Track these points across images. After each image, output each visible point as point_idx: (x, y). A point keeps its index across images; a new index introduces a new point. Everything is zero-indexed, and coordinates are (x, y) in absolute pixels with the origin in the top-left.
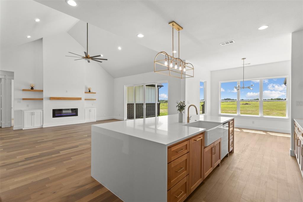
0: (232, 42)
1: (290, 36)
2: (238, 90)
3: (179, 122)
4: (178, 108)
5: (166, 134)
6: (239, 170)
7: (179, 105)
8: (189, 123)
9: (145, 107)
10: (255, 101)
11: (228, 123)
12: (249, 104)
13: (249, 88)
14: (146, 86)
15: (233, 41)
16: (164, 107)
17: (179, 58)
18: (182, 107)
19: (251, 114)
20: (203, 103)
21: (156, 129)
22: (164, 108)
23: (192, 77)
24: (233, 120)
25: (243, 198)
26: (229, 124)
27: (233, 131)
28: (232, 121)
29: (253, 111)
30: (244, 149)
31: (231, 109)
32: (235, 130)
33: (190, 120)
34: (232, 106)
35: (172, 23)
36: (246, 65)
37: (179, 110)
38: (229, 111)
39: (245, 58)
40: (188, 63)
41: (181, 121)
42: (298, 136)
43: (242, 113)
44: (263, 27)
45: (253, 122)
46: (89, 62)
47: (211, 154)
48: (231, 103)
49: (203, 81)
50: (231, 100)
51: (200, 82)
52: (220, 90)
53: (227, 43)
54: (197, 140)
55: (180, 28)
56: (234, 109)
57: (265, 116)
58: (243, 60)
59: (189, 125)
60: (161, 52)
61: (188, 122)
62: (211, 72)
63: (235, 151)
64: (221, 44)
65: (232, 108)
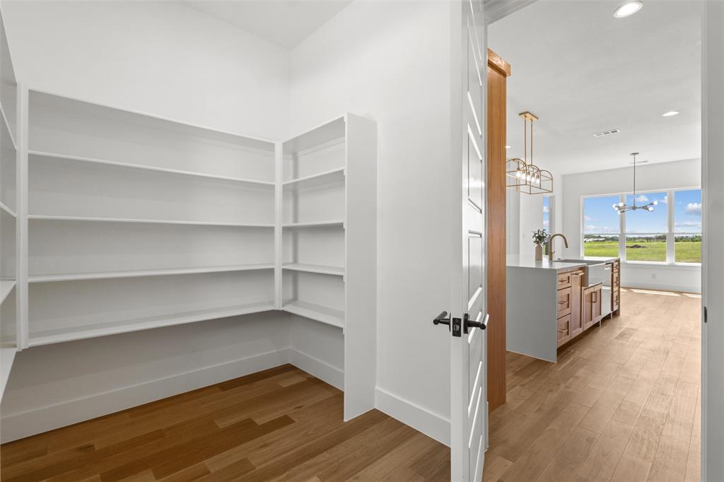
0: (616, 132)
2: (623, 212)
3: (536, 260)
4: (535, 239)
7: (537, 235)
11: (610, 265)
12: (643, 247)
13: (645, 208)
15: (617, 130)
19: (650, 260)
23: (550, 192)
24: (618, 261)
26: (612, 266)
27: (618, 279)
28: (617, 263)
32: (621, 290)
35: (525, 114)
36: (639, 164)
39: (637, 154)
41: (539, 258)
45: (654, 277)
47: (589, 304)
49: (548, 196)
53: (605, 133)
55: (534, 119)
57: (679, 264)
58: (633, 156)
60: (514, 160)
61: (551, 259)
62: (564, 176)
63: (621, 313)
64: (595, 135)
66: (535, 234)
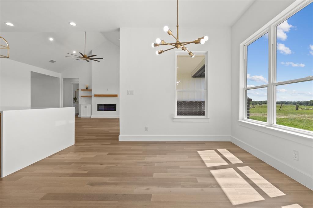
46: (88, 61)
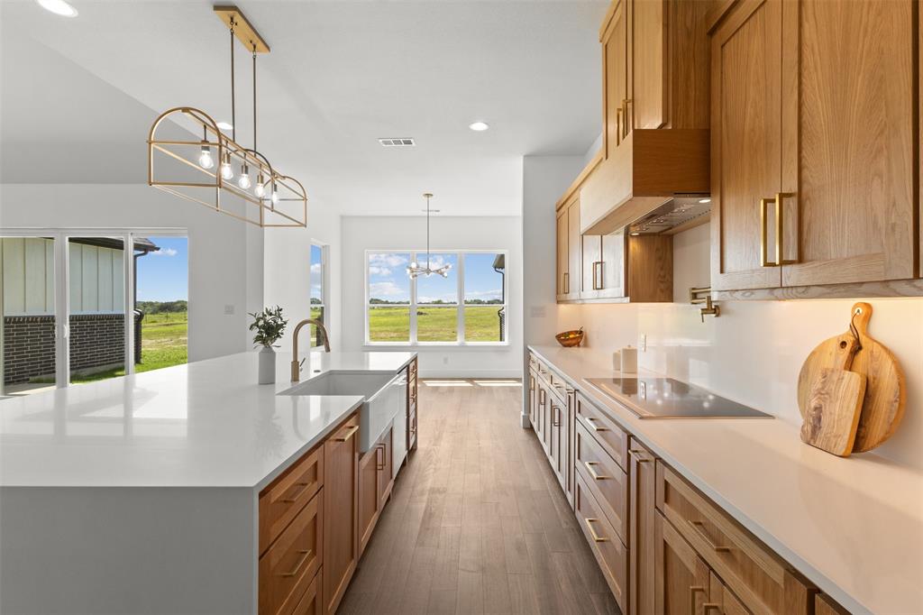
0: (410, 143)
1: (519, 163)
2: (416, 276)
3: (260, 384)
4: (256, 332)
5: (183, 432)
6: (438, 495)
7: (261, 323)
8: (296, 384)
9: (64, 332)
10: (434, 307)
11: (406, 369)
12: (426, 314)
13: (439, 272)
14: (71, 240)
15: (412, 140)
16: (154, 330)
17: (255, 151)
18: (272, 327)
19: (432, 339)
20: (320, 313)
21: (127, 420)
22: (157, 334)
23: (302, 225)
24: (415, 359)
25: (462, 570)
26: (408, 372)
27: (415, 389)
28: (414, 363)
29: (436, 331)
30: (437, 433)
31: (385, 328)
33: (300, 373)
34: (385, 319)
35: (231, 12)
36: (432, 214)
37: (258, 339)
38: (383, 335)
39: (433, 195)
40: (284, 177)
41: (268, 378)
42: (539, 381)
43: (420, 339)
44: (479, 126)
45: (446, 360)
47: (373, 473)
48: (384, 311)
49: (320, 244)
50: (382, 302)
51: (312, 246)
52: (368, 271)
53: (396, 142)
54: (346, 439)
55: (260, 45)
56: (392, 327)
57: (469, 343)
58: (427, 199)
59: (300, 388)
60: (185, 110)
61: (295, 378)
62: (342, 217)
63: (419, 444)
64: (381, 141)
65: (386, 324)
66: (258, 320)
